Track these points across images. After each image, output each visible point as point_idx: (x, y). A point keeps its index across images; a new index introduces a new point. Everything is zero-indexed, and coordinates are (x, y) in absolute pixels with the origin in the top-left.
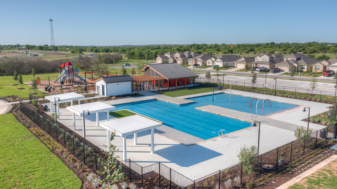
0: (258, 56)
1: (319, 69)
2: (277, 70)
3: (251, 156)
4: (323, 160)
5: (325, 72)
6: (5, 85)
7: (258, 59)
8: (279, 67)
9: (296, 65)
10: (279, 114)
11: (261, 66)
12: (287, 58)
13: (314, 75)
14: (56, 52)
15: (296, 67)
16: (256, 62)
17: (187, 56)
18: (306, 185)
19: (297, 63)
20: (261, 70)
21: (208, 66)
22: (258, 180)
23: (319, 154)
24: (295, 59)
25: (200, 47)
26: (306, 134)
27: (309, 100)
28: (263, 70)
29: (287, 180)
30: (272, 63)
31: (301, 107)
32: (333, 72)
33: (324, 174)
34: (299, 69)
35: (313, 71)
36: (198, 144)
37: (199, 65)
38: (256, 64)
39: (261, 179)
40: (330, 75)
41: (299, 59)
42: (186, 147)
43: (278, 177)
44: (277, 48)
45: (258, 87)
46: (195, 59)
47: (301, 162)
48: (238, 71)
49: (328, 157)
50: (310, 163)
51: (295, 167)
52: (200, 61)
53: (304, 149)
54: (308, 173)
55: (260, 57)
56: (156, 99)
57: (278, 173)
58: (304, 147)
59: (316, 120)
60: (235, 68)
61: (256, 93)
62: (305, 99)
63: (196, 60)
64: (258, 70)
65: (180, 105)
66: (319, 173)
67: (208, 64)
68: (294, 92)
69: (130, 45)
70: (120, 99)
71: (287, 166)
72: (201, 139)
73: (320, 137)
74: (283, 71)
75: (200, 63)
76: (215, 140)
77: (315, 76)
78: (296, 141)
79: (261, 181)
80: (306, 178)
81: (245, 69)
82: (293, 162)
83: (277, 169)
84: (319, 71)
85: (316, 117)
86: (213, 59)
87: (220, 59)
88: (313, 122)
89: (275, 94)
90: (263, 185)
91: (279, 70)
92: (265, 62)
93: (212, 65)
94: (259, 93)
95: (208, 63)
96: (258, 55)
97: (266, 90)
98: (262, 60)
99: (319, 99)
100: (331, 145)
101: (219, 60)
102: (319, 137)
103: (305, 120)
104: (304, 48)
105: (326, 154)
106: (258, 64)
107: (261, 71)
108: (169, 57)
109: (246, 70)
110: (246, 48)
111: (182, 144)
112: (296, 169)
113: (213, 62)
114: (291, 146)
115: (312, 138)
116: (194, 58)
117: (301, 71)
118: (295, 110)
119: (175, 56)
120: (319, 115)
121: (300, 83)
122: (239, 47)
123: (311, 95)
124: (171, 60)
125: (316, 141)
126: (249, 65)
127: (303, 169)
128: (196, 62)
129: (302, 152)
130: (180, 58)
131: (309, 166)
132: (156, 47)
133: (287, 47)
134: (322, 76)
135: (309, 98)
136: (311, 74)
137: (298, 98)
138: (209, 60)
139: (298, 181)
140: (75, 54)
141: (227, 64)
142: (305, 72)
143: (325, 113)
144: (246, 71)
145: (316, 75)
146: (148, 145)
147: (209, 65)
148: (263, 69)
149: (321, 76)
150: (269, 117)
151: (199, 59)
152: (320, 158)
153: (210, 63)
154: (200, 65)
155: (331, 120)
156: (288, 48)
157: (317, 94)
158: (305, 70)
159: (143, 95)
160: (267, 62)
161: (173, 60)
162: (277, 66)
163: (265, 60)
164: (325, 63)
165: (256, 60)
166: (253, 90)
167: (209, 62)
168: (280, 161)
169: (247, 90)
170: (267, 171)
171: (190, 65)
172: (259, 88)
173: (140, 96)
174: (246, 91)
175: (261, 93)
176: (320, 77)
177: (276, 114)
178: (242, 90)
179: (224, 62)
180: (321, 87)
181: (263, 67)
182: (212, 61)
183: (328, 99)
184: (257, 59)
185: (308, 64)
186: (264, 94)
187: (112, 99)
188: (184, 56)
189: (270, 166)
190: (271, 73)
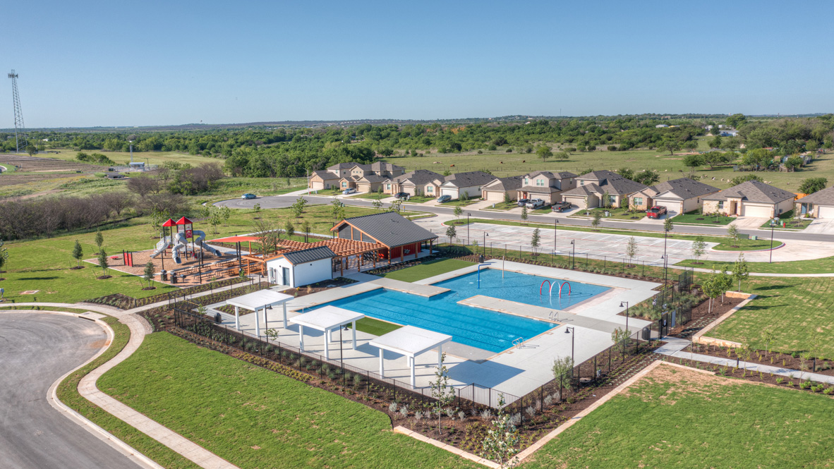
0: (527, 177)
1: (640, 203)
2: (566, 206)
3: (567, 369)
4: (645, 367)
5: (651, 211)
6: (52, 270)
7: (528, 182)
8: (568, 200)
9: (599, 195)
10: (585, 305)
11: (535, 197)
12: (582, 181)
13: (632, 216)
14: (33, 156)
15: (600, 198)
16: (525, 188)
17: (379, 174)
18: (628, 395)
19: (601, 192)
20: (536, 205)
21: (428, 197)
22: (578, 394)
23: (641, 361)
24: (597, 183)
25: (383, 133)
26: (625, 337)
27: (626, 277)
28: (540, 206)
29: (608, 392)
30: (555, 190)
31: (615, 290)
32: (664, 210)
33: (645, 382)
34: (606, 203)
35: (630, 208)
36: (491, 360)
37: (409, 194)
38: (525, 193)
39: (581, 393)
40: (659, 217)
41: (604, 183)
42: (477, 364)
43: (599, 390)
44: (554, 136)
45: (542, 252)
46: (399, 180)
47: (621, 372)
48: (491, 207)
49: (651, 363)
50: (631, 372)
51: (614, 378)
52: (409, 186)
53: (623, 356)
54: (629, 382)
55: (532, 178)
56: (383, 288)
57: (597, 386)
58: (624, 353)
59: (637, 313)
60: (483, 200)
61: (542, 265)
62: (620, 275)
63: (400, 184)
64: (531, 205)
65: (430, 297)
66: (641, 381)
67: (426, 193)
68: (601, 261)
69: (200, 123)
70: (321, 290)
71: (606, 377)
72: (492, 353)
73: (642, 338)
74: (576, 207)
75: (410, 190)
76: (511, 353)
77: (633, 218)
78: (614, 346)
79: (580, 396)
80: (628, 387)
81: (503, 203)
82: (613, 373)
83: (595, 382)
84: (640, 207)
85: (637, 309)
86: (438, 182)
87: (452, 181)
88: (633, 317)
89: (574, 266)
90: (584, 399)
91: (568, 205)
92: (541, 188)
93: (435, 195)
94: (546, 266)
95: (428, 191)
96: (528, 175)
97: (556, 258)
98: (535, 185)
99: (640, 275)
100: (655, 349)
101: (450, 184)
102: (640, 338)
103: (621, 314)
104: (609, 135)
105: (649, 360)
106: (529, 194)
107: (536, 207)
108: (338, 175)
109: (505, 206)
110: (487, 134)
111: (469, 360)
112: (616, 380)
113: (438, 188)
114: (608, 354)
115: (633, 340)
116: (396, 179)
117: (610, 207)
118: (607, 298)
119: (353, 174)
120: (641, 305)
121: (610, 239)
122: (471, 133)
123: (628, 266)
124: (345, 184)
125: (638, 345)
126: (511, 193)
127: (624, 379)
128: (402, 188)
129: (621, 359)
130: (364, 179)
131: (631, 374)
132: (276, 133)
133: (575, 132)
134: (646, 218)
135: (626, 272)
136: (627, 214)
137: (610, 273)
138: (430, 184)
139: (620, 391)
140: (87, 161)
141: (467, 193)
142: (616, 208)
143: (648, 301)
144: (507, 208)
145: (635, 215)
146: (424, 367)
147: (429, 194)
148: (538, 204)
149: (643, 217)
150: (572, 311)
151: (408, 182)
152: (642, 365)
153: (431, 191)
154: (411, 195)
155: (656, 313)
156: (577, 135)
157: (637, 265)
158: (616, 204)
159: (355, 282)
160: (545, 188)
161: (350, 183)
162: (565, 198)
163: (542, 184)
164: (651, 193)
165: (524, 185)
166: (534, 259)
167: (429, 189)
168: (597, 373)
169: (525, 260)
170: (585, 384)
171: (388, 195)
172: (545, 254)
173: (350, 283)
174: (524, 262)
175: (550, 266)
176: (643, 219)
177: (581, 306)
178: (516, 260)
179: (461, 189)
180: (644, 247)
181: (540, 200)
182: (437, 186)
183: (653, 274)
184: (526, 183)
185: (621, 192)
186: (554, 267)
187: (308, 292)
188: (372, 173)
189: (587, 379)
190: (555, 213)
